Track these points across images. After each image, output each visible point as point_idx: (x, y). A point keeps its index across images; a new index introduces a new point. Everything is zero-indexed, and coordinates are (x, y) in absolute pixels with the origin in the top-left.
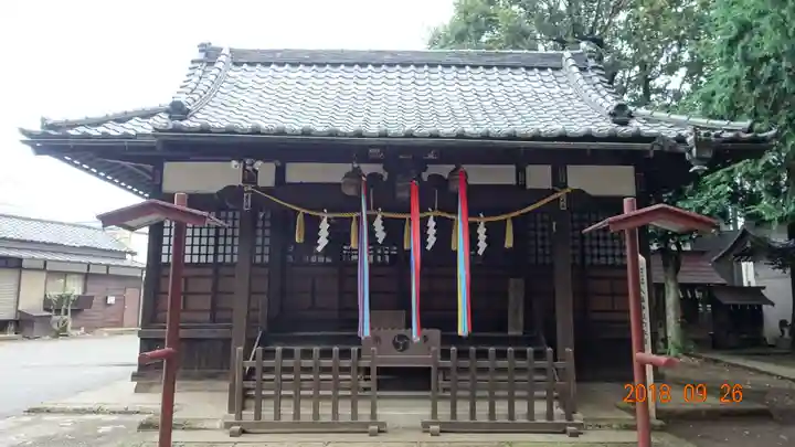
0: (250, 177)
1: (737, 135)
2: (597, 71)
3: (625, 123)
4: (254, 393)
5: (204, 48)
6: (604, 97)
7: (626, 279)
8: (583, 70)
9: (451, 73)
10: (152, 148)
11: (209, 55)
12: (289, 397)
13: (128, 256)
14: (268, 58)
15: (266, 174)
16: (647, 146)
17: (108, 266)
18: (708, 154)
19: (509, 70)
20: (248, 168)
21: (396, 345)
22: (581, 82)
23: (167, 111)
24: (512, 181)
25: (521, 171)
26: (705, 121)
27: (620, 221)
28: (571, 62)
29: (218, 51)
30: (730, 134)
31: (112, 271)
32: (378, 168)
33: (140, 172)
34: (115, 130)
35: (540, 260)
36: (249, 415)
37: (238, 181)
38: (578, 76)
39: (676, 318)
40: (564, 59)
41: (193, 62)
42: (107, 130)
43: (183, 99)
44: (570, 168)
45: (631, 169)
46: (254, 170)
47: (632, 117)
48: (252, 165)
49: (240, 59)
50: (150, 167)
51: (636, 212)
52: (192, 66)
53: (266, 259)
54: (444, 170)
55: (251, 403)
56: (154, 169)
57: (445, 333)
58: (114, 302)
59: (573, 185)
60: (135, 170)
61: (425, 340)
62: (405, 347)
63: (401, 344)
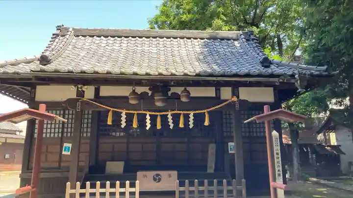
0: (81, 94)
1: (321, 74)
2: (255, 41)
3: (268, 67)
5: (59, 28)
6: (258, 54)
7: (266, 143)
8: (248, 40)
10: (30, 79)
11: (61, 32)
13: (18, 133)
14: (92, 33)
15: (89, 92)
16: (276, 79)
17: (6, 138)
18: (305, 84)
19: (212, 40)
20: (80, 89)
21: (155, 179)
22: (247, 46)
23: (38, 60)
24: (214, 95)
25: (218, 91)
26: (306, 66)
27: (262, 117)
28: (242, 36)
29: (67, 29)
30: (318, 73)
31: (8, 141)
32: (146, 89)
33: (23, 90)
34: (11, 70)
37: (74, 96)
38: (246, 43)
39: (297, 162)
40: (239, 35)
41: (54, 35)
42: (7, 70)
43: (47, 54)
44: (240, 88)
45: (271, 89)
46: (82, 90)
47: (271, 64)
48: (81, 88)
49: (78, 33)
50: (29, 88)
51: (270, 112)
53: (89, 134)
54: (179, 90)
56: (31, 90)
57: (180, 172)
58: (9, 157)
59: (242, 97)
60: (21, 89)
61: (170, 176)
62: (160, 180)
63: (157, 179)
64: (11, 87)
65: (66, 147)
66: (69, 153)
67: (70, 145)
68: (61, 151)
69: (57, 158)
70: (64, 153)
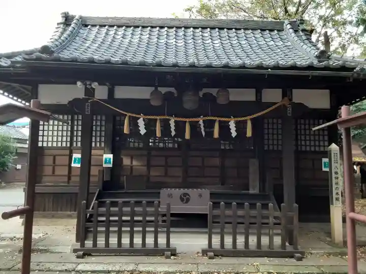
0: (90, 92)
4: (92, 229)
5: (65, 16)
8: (296, 31)
9: (216, 33)
11: (67, 19)
12: (114, 232)
14: (103, 22)
15: (100, 92)
19: (251, 31)
20: (88, 87)
21: (182, 200)
22: (296, 38)
23: (39, 52)
24: (253, 99)
28: (289, 26)
29: (73, 17)
33: (24, 90)
35: (271, 147)
36: (89, 243)
37: (81, 95)
38: (293, 35)
40: (284, 24)
41: (58, 24)
44: (294, 91)
45: (327, 91)
46: (92, 88)
47: (330, 59)
48: (90, 85)
49: (86, 23)
50: (30, 87)
52: (57, 26)
53: (102, 144)
55: (91, 235)
56: (32, 89)
58: (20, 168)
59: (296, 100)
60: (22, 89)
61: (200, 196)
62: (188, 200)
63: (185, 199)
64: (10, 85)
65: (75, 159)
66: (79, 165)
67: (79, 156)
68: (70, 163)
69: (65, 171)
70: (73, 165)
